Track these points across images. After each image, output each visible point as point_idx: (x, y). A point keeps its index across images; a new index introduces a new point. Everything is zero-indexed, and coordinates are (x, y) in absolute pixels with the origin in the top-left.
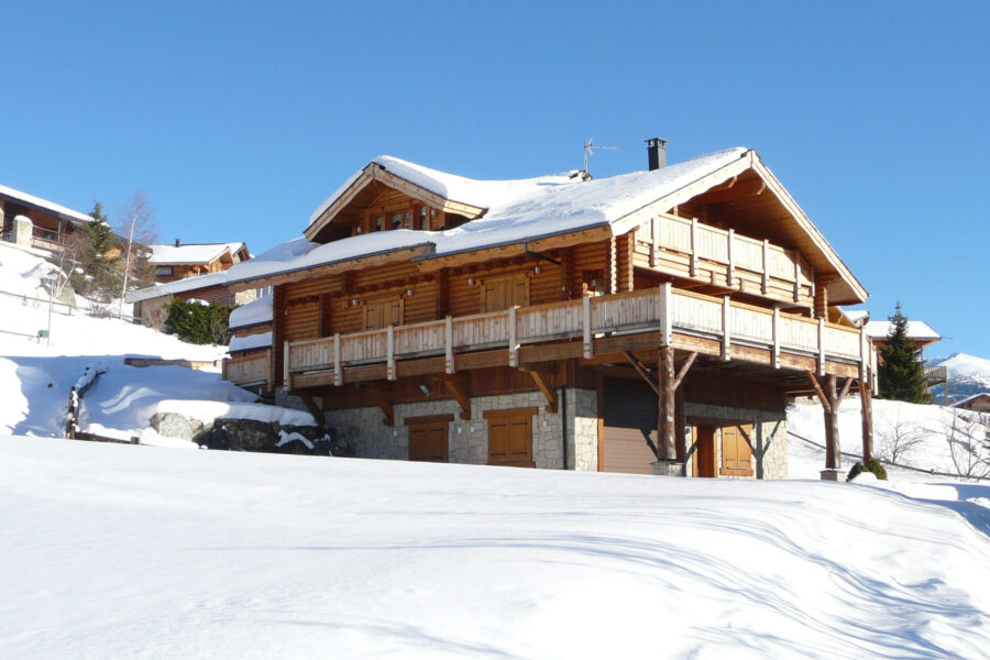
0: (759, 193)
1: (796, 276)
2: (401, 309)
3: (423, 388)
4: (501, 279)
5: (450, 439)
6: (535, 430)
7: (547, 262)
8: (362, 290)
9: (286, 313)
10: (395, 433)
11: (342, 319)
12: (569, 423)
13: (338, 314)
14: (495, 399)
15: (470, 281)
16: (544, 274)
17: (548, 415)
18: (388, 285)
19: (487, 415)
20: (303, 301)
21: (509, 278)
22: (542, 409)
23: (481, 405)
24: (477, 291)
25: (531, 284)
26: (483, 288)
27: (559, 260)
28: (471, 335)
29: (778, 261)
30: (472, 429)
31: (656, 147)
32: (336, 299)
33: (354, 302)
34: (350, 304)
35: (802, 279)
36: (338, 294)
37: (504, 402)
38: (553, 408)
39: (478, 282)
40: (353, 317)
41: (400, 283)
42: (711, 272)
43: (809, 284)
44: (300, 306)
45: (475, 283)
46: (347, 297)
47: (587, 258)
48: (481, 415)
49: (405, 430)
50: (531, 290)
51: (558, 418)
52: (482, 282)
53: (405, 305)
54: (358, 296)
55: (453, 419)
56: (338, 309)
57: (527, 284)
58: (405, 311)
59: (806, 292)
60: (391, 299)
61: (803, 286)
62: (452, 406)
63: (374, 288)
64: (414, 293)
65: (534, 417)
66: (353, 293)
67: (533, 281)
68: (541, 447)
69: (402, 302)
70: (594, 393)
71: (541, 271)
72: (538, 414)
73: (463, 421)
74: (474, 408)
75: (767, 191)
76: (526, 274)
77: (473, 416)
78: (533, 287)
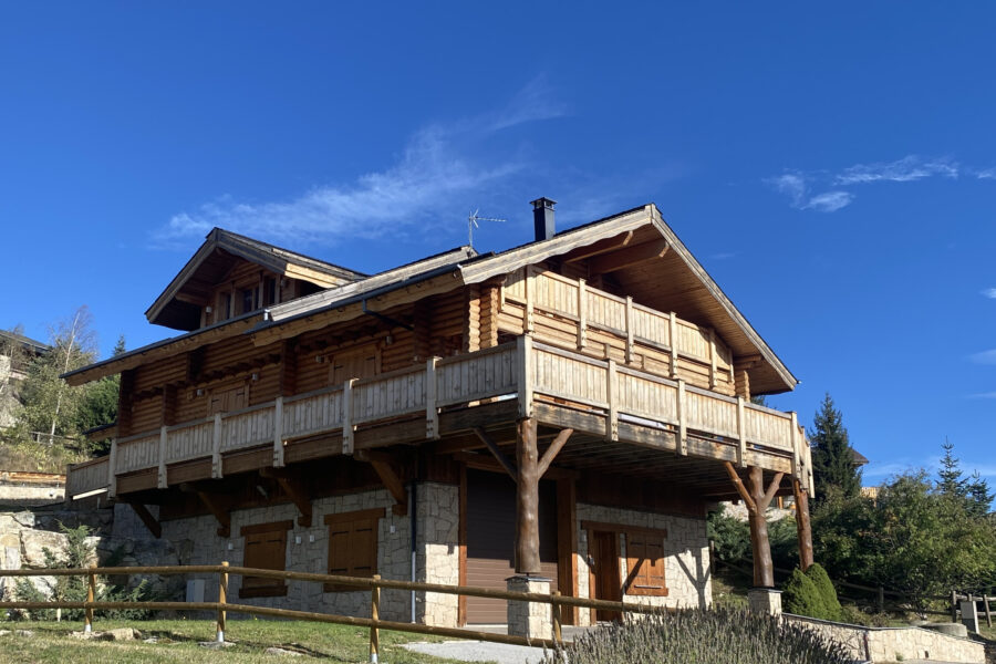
0: (661, 255)
1: (711, 358)
2: (247, 397)
3: (260, 489)
4: (351, 354)
5: (288, 552)
6: (381, 538)
7: (402, 329)
8: (208, 379)
9: (133, 409)
10: (230, 547)
11: (187, 412)
12: (419, 526)
13: (183, 407)
14: (338, 500)
15: (318, 359)
16: (398, 344)
17: (396, 518)
18: (234, 371)
19: (329, 520)
20: (149, 395)
21: (360, 351)
22: (389, 510)
23: (324, 508)
24: (324, 370)
25: (383, 357)
26: (332, 366)
27: (412, 326)
28: (303, 418)
29: (688, 338)
30: (311, 539)
31: (543, 209)
32: (182, 391)
33: (199, 393)
34: (195, 395)
35: (718, 361)
36: (184, 385)
37: (347, 503)
38: (401, 509)
39: (326, 361)
40: (198, 410)
41: (245, 367)
42: (604, 344)
43: (726, 366)
44: (147, 400)
45: (323, 360)
46: (193, 388)
47: (445, 321)
48: (322, 520)
49: (241, 541)
50: (382, 365)
51: (406, 521)
52: (331, 358)
53: (250, 392)
54: (204, 385)
55: (292, 527)
56: (183, 402)
57: (378, 357)
58: (250, 398)
59: (724, 377)
60: (237, 385)
61: (720, 369)
62: (291, 512)
63: (220, 375)
64: (260, 378)
65: (381, 521)
66: (199, 382)
67: (385, 354)
68: (387, 560)
69: (247, 389)
70: (455, 490)
71: (394, 341)
72: (385, 517)
73: (303, 528)
74: (315, 512)
75: (672, 254)
76: (378, 345)
77: (314, 523)
78: (386, 361)
